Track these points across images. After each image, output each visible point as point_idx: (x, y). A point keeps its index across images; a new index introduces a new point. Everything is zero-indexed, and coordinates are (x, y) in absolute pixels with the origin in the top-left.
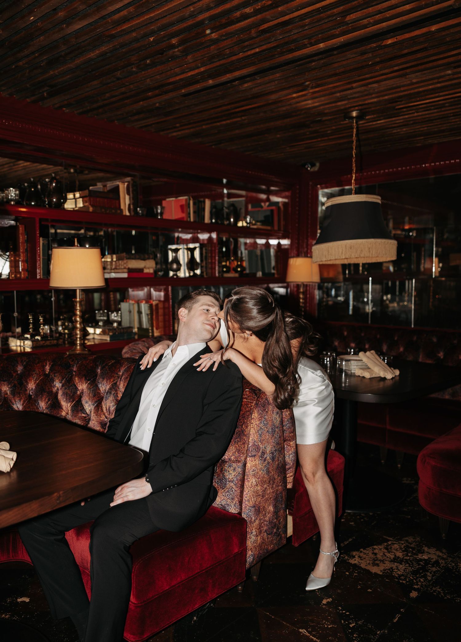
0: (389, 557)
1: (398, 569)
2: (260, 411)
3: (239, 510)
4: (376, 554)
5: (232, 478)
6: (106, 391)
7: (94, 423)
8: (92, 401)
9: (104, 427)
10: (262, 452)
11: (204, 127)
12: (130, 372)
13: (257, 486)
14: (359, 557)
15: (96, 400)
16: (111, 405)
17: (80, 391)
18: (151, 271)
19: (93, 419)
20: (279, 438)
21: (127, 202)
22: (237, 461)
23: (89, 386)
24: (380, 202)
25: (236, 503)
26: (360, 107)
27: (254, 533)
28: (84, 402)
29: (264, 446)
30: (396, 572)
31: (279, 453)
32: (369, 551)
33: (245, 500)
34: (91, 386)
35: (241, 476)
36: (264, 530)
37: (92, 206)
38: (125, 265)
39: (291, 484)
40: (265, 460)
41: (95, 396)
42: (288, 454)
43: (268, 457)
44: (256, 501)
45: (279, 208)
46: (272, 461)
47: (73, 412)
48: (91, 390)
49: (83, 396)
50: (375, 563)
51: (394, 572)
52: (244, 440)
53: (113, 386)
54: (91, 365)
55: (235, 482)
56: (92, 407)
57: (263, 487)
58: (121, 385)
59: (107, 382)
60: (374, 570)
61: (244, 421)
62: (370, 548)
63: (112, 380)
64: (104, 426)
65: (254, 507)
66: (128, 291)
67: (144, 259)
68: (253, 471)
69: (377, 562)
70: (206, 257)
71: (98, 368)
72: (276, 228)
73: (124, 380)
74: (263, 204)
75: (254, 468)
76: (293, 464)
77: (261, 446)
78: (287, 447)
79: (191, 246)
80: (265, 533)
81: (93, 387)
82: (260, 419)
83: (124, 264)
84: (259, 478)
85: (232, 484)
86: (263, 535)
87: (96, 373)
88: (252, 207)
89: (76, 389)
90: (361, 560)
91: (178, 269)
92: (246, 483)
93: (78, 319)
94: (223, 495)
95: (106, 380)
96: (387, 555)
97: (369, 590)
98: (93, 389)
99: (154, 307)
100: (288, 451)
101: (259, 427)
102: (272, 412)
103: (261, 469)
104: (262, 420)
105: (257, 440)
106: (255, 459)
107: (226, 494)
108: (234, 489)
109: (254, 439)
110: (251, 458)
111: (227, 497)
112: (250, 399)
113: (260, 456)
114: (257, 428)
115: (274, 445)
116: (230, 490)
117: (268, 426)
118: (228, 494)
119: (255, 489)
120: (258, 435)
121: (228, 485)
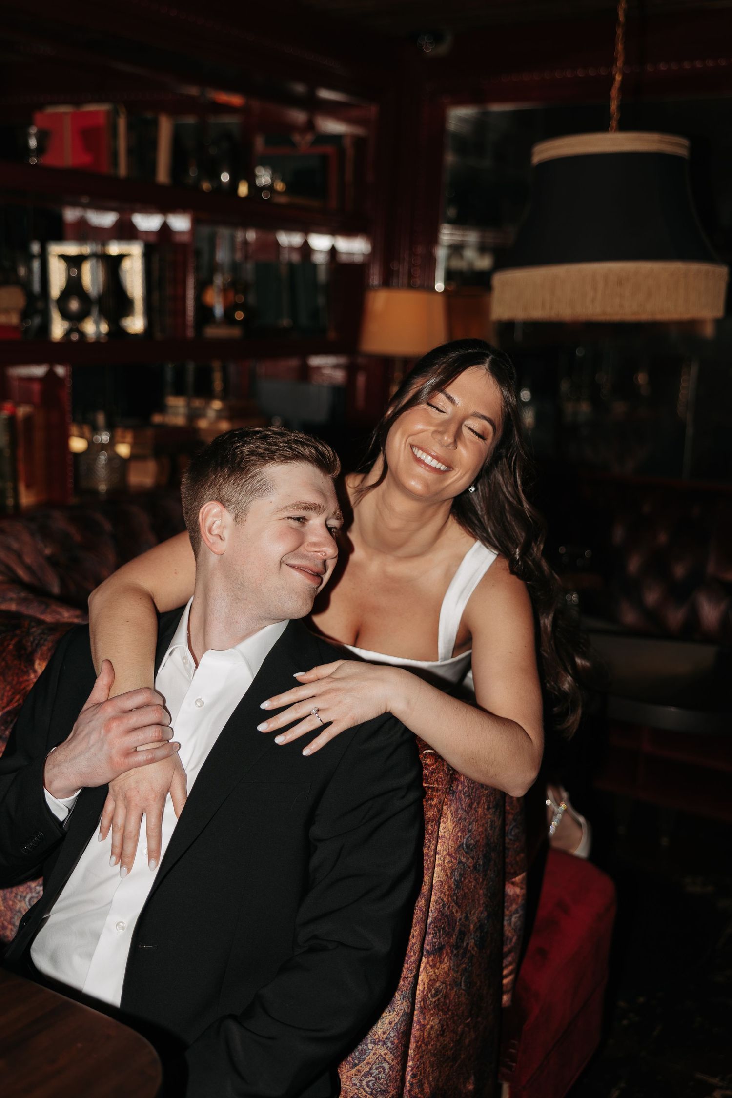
2: (460, 812)
5: (384, 1033)
10: (460, 932)
13: (442, 1035)
18: (14, 319)
20: (496, 876)
29: (464, 915)
31: (493, 921)
33: (411, 1084)
35: (406, 1017)
40: (465, 953)
42: (508, 913)
43: (471, 942)
44: (438, 1081)
45: (342, 152)
46: (479, 948)
55: (392, 1043)
57: (457, 1033)
68: (433, 997)
72: (333, 204)
74: (297, 138)
75: (437, 984)
76: (518, 937)
77: (458, 915)
78: (508, 896)
79: (114, 249)
82: (459, 834)
85: (383, 1051)
88: (267, 143)
91: (83, 315)
92: (415, 1033)
94: (355, 1085)
99: (20, 427)
100: (509, 904)
101: (455, 859)
102: (486, 807)
103: (455, 983)
104: (464, 838)
105: (450, 899)
106: (440, 957)
107: (363, 1082)
108: (388, 1062)
109: (442, 900)
110: (432, 956)
111: (367, 1089)
112: (437, 781)
113: (453, 946)
114: (450, 865)
115: (486, 903)
116: (376, 1069)
117: (476, 852)
118: (370, 1081)
119: (438, 1044)
120: (453, 885)
121: (371, 1054)
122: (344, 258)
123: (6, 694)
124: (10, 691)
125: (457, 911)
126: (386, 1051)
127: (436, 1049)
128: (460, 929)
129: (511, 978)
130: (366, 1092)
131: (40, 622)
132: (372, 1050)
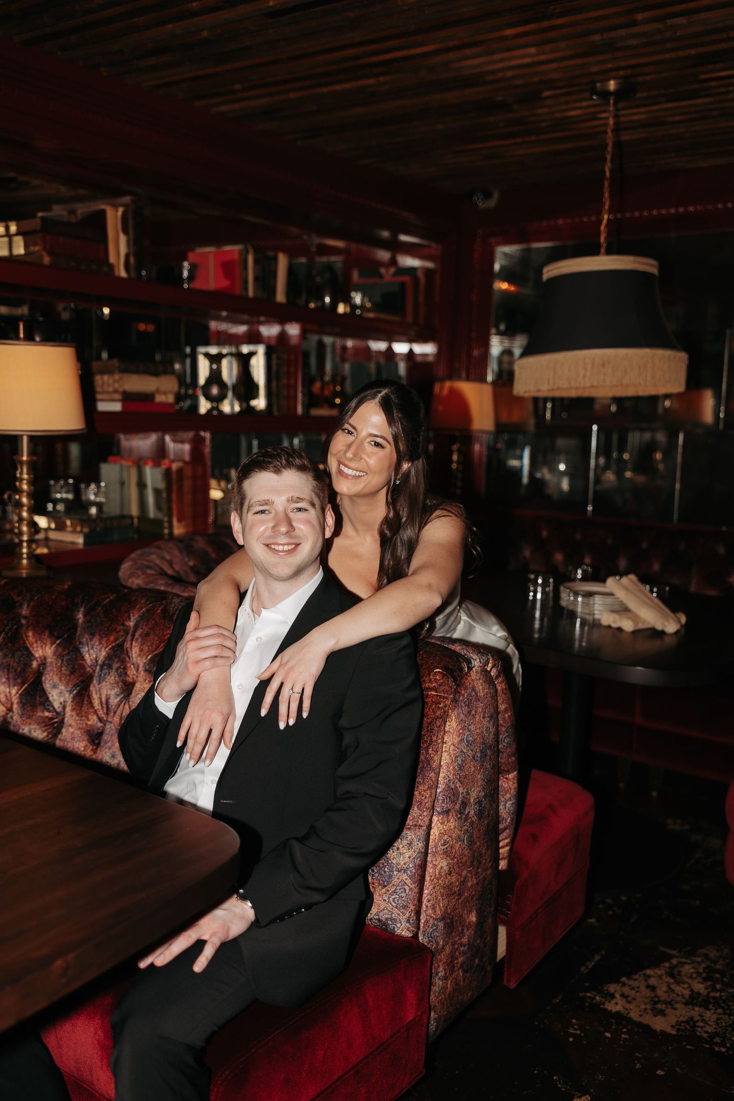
0: (680, 993)
1: (703, 1021)
2: (462, 715)
3: (415, 930)
4: (653, 988)
5: (405, 864)
6: (100, 662)
7: (73, 733)
8: (67, 684)
9: (97, 742)
10: (463, 802)
11: (292, 95)
12: (153, 622)
13: (450, 874)
14: (623, 995)
15: (75, 681)
16: (113, 692)
17: (39, 660)
18: (171, 399)
19: (70, 722)
20: (492, 769)
21: (123, 249)
22: (416, 825)
23: (60, 650)
24: (655, 271)
25: (410, 915)
26: (622, 73)
27: (441, 974)
28: (48, 686)
29: (466, 790)
30: (702, 1027)
31: (490, 801)
32: (638, 981)
33: (427, 907)
34: (64, 651)
35: (421, 855)
36: (459, 965)
37: (50, 253)
38: (116, 385)
39: (506, 861)
40: (466, 819)
41: (75, 671)
42: (503, 799)
43: (471, 811)
44: (447, 907)
45: (416, 280)
46: (479, 818)
47: (23, 706)
48: (65, 659)
49: (46, 673)
50: (655, 1008)
51: (698, 1027)
52: (432, 780)
53: (114, 651)
54: (63, 603)
55: (411, 872)
56: (68, 698)
57: (461, 876)
58: (133, 652)
59: (100, 643)
60: (659, 1024)
61: (432, 739)
62: (640, 976)
63: (112, 638)
64: (97, 739)
65: (443, 918)
66: (119, 441)
67: (156, 374)
68: (443, 845)
69: (659, 1006)
70: (278, 372)
71: (78, 611)
72: (410, 319)
73: (140, 640)
74: (383, 271)
75: (446, 837)
76: (512, 819)
77: (461, 790)
78: (502, 786)
79: (245, 349)
80: (461, 970)
81: (69, 653)
82: (461, 731)
83: (115, 381)
84: (454, 857)
85: (405, 876)
86: (458, 974)
87: (75, 621)
88: (361, 275)
89: (30, 656)
90: (629, 1002)
91: (221, 398)
92: (430, 870)
93: (25, 500)
94: (385, 900)
95: (98, 637)
96: (676, 991)
97: (660, 1072)
98: (68, 657)
99: (174, 477)
100: (504, 793)
101: (458, 748)
102: (482, 716)
103: (459, 838)
104: (465, 735)
105: (454, 777)
106: (448, 818)
107: (391, 898)
108: (408, 885)
109: (449, 777)
110: (441, 816)
111: (393, 904)
112: (443, 691)
113: (458, 812)
114: (455, 752)
115: (483, 786)
116: (400, 889)
117: (475, 746)
118: (395, 898)
119: (447, 881)
120: (456, 767)
121: (396, 879)
122: (419, 359)
123: (155, 643)
124: (157, 640)
125: (460, 787)
126: (407, 877)
127: (445, 884)
128: (462, 800)
129: (508, 848)
130: (393, 906)
131: (179, 596)
132: (397, 875)
